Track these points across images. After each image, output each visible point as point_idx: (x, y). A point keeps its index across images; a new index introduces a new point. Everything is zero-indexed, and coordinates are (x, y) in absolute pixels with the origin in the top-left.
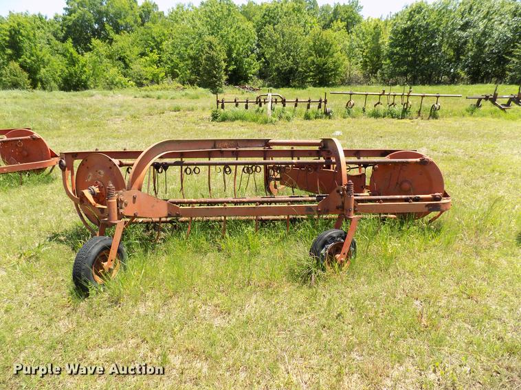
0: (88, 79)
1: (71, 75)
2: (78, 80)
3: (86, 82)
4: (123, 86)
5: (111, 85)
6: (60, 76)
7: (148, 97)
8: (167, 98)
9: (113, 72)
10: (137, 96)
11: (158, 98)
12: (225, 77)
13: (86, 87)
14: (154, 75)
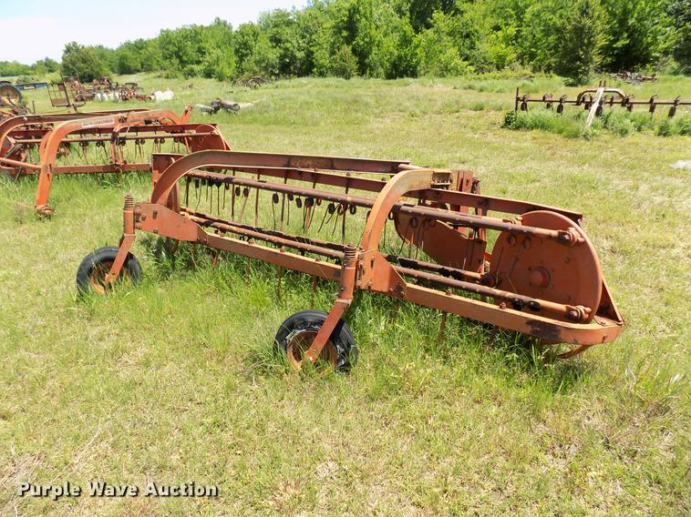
0: (418, 63)
1: (400, 58)
2: (407, 65)
3: (415, 67)
4: (458, 73)
5: (445, 71)
6: (388, 60)
7: (470, 88)
8: (492, 91)
9: (451, 53)
10: (458, 86)
11: (481, 90)
12: (597, 59)
13: (414, 74)
14: (500, 57)
